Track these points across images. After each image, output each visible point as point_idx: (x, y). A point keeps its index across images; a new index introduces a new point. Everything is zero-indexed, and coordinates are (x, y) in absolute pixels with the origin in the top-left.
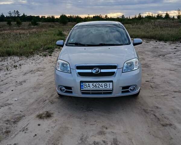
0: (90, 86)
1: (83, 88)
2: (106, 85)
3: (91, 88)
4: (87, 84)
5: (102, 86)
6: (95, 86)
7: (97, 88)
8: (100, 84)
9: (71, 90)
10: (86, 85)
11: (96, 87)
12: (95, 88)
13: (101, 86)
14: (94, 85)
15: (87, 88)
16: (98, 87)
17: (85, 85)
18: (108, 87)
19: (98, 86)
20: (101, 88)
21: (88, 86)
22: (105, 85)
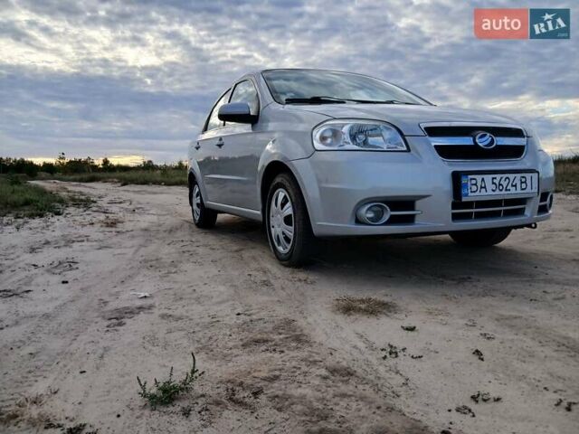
0: (485, 187)
1: (467, 195)
2: (523, 180)
3: (490, 192)
4: (479, 178)
5: (515, 186)
6: (500, 185)
7: (504, 192)
8: (511, 176)
9: (413, 209)
10: (476, 184)
11: (501, 188)
12: (497, 192)
13: (512, 186)
14: (497, 181)
15: (477, 193)
16: (506, 190)
17: (474, 182)
18: (528, 190)
19: (505, 184)
20: (513, 190)
21: (481, 187)
22: (522, 182)
